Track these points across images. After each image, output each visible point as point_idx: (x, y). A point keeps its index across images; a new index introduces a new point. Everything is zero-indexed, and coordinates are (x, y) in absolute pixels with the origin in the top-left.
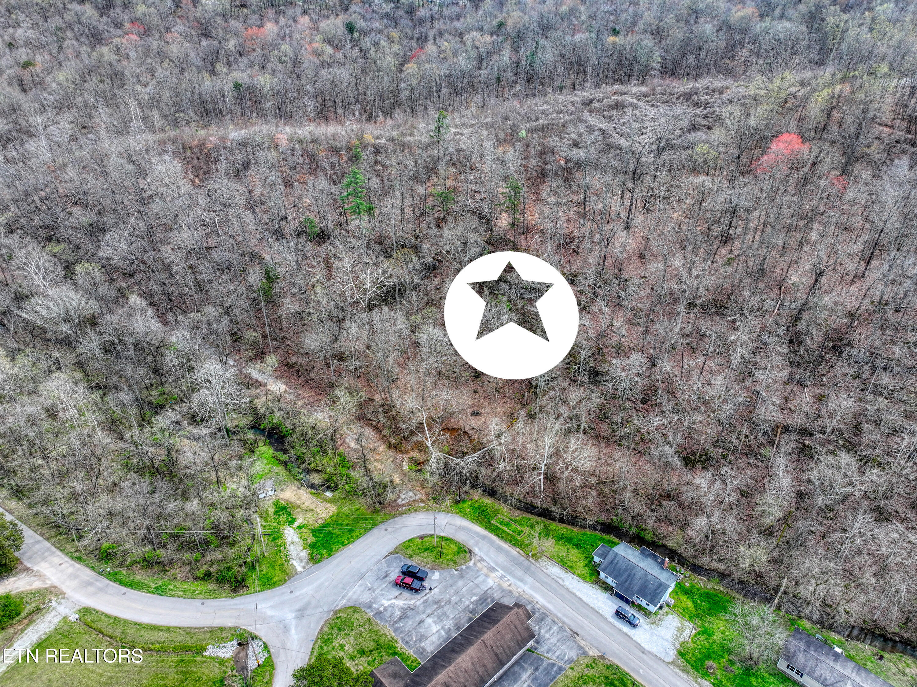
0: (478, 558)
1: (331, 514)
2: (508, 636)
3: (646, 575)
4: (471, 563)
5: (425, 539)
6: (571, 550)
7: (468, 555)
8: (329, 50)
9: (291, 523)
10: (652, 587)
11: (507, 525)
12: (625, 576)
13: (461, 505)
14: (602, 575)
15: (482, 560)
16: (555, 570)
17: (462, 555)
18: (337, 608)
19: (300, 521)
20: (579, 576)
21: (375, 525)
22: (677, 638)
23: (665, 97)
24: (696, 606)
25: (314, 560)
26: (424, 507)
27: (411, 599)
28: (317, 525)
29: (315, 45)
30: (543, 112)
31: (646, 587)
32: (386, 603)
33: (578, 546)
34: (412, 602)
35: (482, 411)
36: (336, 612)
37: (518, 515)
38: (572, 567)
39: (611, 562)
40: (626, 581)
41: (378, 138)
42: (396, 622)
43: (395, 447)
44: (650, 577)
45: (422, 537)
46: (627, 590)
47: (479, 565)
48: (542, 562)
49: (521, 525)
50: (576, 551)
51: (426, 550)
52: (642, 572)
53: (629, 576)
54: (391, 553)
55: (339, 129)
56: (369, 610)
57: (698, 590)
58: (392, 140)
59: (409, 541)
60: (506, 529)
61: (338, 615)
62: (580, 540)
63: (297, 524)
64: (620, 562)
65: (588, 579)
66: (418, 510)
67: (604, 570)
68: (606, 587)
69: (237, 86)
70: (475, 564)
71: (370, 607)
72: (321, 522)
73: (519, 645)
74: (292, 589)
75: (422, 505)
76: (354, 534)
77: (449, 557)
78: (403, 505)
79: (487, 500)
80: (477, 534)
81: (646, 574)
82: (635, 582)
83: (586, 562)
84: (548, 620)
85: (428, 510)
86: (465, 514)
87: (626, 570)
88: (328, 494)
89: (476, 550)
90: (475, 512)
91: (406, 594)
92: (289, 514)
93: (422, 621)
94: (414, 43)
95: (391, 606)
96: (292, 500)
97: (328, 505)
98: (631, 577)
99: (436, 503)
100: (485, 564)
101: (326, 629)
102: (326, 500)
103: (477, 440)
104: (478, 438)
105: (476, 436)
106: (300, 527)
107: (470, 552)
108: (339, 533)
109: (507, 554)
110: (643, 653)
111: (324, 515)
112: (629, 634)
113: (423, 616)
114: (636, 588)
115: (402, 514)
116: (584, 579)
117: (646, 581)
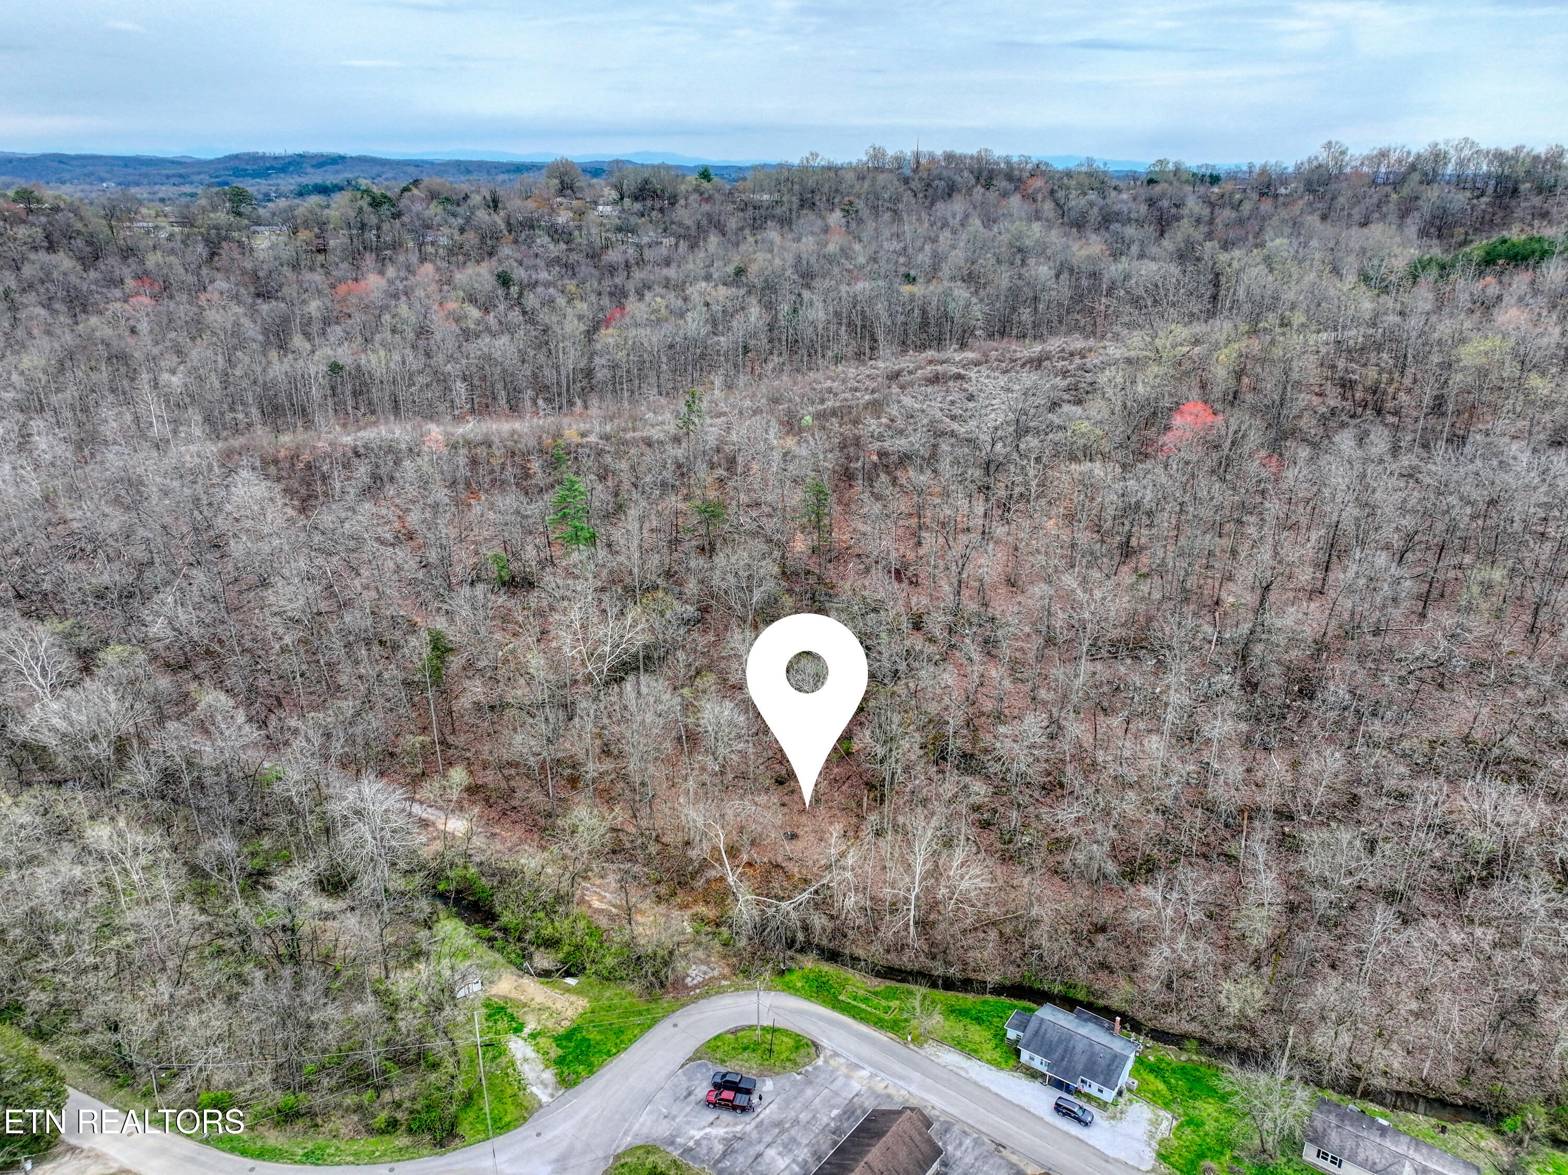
0: (829, 1053)
1: (580, 1010)
2: (903, 1154)
3: (1091, 1045)
4: (820, 1062)
5: (739, 1034)
6: (969, 1026)
7: (813, 1050)
8: (474, 313)
9: (517, 1030)
10: (1103, 1063)
11: (865, 1000)
12: (1060, 1051)
13: (788, 977)
14: (1025, 1055)
15: (836, 1055)
16: (951, 1058)
17: (802, 1051)
18: (619, 1151)
19: (531, 1025)
20: (989, 1062)
21: (655, 1021)
22: (1152, 1137)
23: (1004, 365)
24: (1171, 1088)
25: (566, 1082)
26: (730, 986)
27: (736, 1124)
28: (561, 1031)
29: (452, 306)
30: (830, 390)
31: (1094, 1063)
32: (698, 1135)
33: (979, 1020)
34: (738, 1128)
35: (800, 832)
36: (617, 1157)
37: (881, 985)
38: (976, 1051)
39: (1036, 1033)
40: (1063, 1059)
41: (583, 435)
42: (719, 1161)
43: (667, 900)
44: (1097, 1047)
45: (734, 1032)
46: (1066, 1072)
47: (832, 1062)
48: (930, 1049)
49: (887, 999)
50: (978, 1027)
51: (745, 1049)
52: (1085, 1041)
53: (1066, 1050)
54: (690, 1060)
55: (517, 425)
56: (670, 1149)
57: (1169, 1064)
58: (606, 437)
59: (715, 1039)
60: (864, 1006)
61: (623, 1161)
62: (980, 1011)
63: (526, 1031)
64: (1050, 1031)
65: (1003, 1065)
66: (721, 991)
67: (1027, 1047)
68: (1034, 1074)
69: (335, 368)
70: (826, 1062)
71: (672, 1143)
72: (566, 1024)
73: (921, 1167)
74: (538, 1131)
75: (724, 983)
76: (624, 1037)
77: (783, 1056)
78: (696, 987)
79: (827, 968)
80: (821, 1018)
82: (1076, 1058)
83: (994, 1042)
84: (956, 1129)
85: (737, 990)
86: (798, 990)
87: (1060, 1041)
88: (571, 981)
89: (824, 1042)
90: (810, 986)
91: (727, 1116)
92: (512, 1018)
93: (759, 1155)
94: (606, 301)
95: (707, 1137)
96: (513, 995)
97: (573, 998)
98: (1068, 1051)
99: (748, 978)
100: (842, 1061)
102: (568, 990)
103: (798, 876)
104: (800, 872)
105: (796, 869)
106: (533, 1036)
107: (816, 1046)
108: (598, 1037)
109: (874, 1042)
110: (1107, 1161)
111: (570, 1013)
112: (1080, 1136)
113: (760, 1148)
114: (1080, 1067)
115: (697, 998)
116: (998, 1065)
117: (1093, 1054)
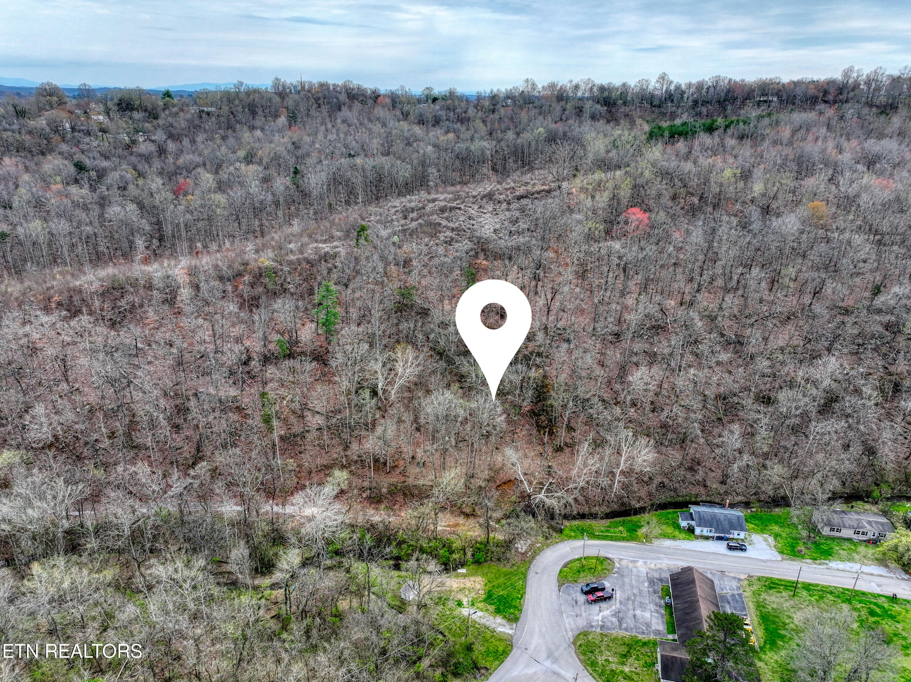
0: (617, 560)
1: (482, 583)
4: (617, 565)
5: (569, 566)
7: (609, 561)
9: (460, 605)
10: (735, 521)
11: (608, 531)
12: (715, 523)
13: (564, 533)
14: (698, 531)
15: (621, 560)
16: (668, 543)
17: (605, 563)
18: (572, 640)
19: (465, 600)
20: (684, 539)
21: (524, 575)
22: (770, 546)
25: (514, 619)
26: (543, 546)
27: (611, 607)
28: (483, 596)
31: (732, 523)
32: (600, 618)
34: (614, 608)
36: (574, 643)
37: (607, 522)
38: (674, 537)
39: (700, 518)
40: (718, 526)
42: (620, 626)
43: (472, 515)
44: (729, 516)
45: (566, 566)
46: (723, 531)
47: (622, 563)
48: (656, 543)
49: (615, 527)
51: (579, 572)
52: (722, 516)
54: (560, 586)
56: (594, 629)
57: (746, 516)
59: (560, 572)
60: (610, 534)
61: (578, 644)
63: (465, 603)
64: (705, 516)
65: (691, 539)
66: (540, 550)
67: (700, 526)
68: (707, 538)
70: (620, 564)
71: (592, 626)
72: (482, 592)
74: (523, 647)
75: (538, 545)
76: (518, 588)
77: (600, 569)
78: (527, 552)
79: (576, 523)
81: (726, 515)
82: (723, 524)
83: (677, 530)
86: (575, 537)
87: (712, 519)
88: (461, 571)
89: (610, 556)
90: (578, 533)
91: (603, 605)
92: (450, 600)
93: (635, 616)
95: (604, 618)
96: (439, 588)
97: (472, 579)
98: (718, 521)
99: (547, 539)
100: (626, 561)
101: (582, 657)
102: (464, 576)
106: (471, 604)
107: (608, 559)
108: (505, 592)
109: (631, 548)
111: (478, 587)
112: (746, 556)
113: (631, 612)
114: (727, 526)
115: (533, 558)
116: (688, 539)
117: (729, 519)
